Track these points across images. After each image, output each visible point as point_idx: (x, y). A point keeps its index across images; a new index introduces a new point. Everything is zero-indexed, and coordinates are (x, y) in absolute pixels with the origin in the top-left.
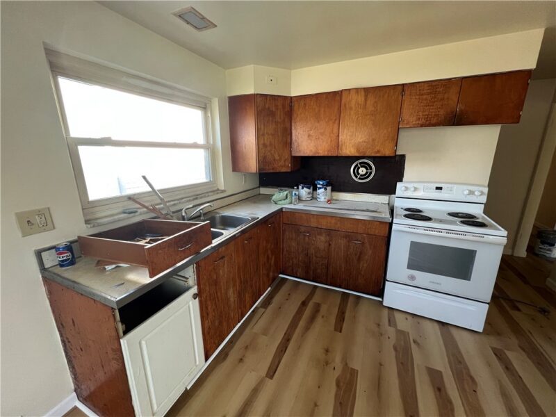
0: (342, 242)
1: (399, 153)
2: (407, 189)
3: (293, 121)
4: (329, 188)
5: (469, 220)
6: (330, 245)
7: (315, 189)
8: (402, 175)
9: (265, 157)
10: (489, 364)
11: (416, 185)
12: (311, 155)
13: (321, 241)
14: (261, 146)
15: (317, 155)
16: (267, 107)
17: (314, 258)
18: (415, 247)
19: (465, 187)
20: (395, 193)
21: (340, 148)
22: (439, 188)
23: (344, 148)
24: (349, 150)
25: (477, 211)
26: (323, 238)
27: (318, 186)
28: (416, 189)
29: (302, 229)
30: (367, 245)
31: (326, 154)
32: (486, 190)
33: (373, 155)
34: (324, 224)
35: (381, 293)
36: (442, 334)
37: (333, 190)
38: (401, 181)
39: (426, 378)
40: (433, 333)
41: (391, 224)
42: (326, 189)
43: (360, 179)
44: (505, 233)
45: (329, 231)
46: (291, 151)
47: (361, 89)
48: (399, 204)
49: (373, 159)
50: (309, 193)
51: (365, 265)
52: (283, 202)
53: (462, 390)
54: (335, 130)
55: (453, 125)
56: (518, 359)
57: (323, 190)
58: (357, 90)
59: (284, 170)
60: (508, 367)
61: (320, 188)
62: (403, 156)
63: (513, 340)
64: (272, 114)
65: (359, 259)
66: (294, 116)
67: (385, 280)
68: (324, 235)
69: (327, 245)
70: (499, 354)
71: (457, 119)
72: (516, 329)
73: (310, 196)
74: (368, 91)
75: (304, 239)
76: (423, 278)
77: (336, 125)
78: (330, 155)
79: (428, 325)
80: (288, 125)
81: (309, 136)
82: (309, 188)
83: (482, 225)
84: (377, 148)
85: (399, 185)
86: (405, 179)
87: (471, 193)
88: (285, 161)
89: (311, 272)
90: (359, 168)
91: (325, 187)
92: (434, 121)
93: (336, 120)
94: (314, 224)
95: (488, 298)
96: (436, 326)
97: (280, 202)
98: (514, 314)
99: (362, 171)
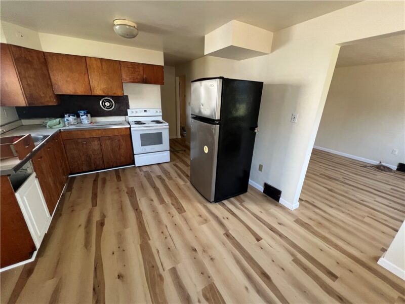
0: (108, 142)
1: (125, 94)
2: (132, 112)
3: (49, 70)
4: (89, 115)
5: (158, 122)
6: (101, 146)
7: (78, 116)
8: (129, 106)
9: (31, 95)
10: (172, 168)
11: (136, 110)
12: (72, 94)
13: (95, 145)
14: (25, 86)
15: (76, 94)
16: (23, 56)
17: (93, 156)
18: (143, 136)
19: (154, 110)
20: (127, 115)
21: (92, 90)
22: (145, 111)
23: (95, 91)
24: (98, 92)
25: (160, 119)
26: (96, 143)
27: (81, 114)
28: (136, 112)
29: (80, 141)
30: (122, 141)
31: (83, 94)
32: (161, 111)
33: (113, 95)
34: (95, 135)
35: (133, 163)
36: (160, 167)
37: (92, 116)
38: (129, 108)
39: (156, 178)
40: (157, 168)
41: (130, 128)
42: (87, 116)
43: (107, 108)
44: (167, 124)
45: (99, 138)
46: (53, 91)
47: (98, 58)
48: (131, 120)
49: (112, 97)
50: (75, 119)
51: (123, 151)
52: (57, 126)
53: (166, 176)
54: (86, 80)
55: (144, 83)
56: (180, 165)
57: (85, 116)
58: (96, 59)
59: (50, 104)
60: (177, 166)
61: (82, 116)
62: (127, 96)
63: (178, 160)
64: (30, 62)
65: (119, 149)
66: (50, 66)
67: (133, 155)
68: (96, 141)
69: (99, 146)
70: (175, 165)
71: (145, 81)
72: (179, 157)
73: (76, 121)
74: (102, 60)
75: (83, 146)
76: (149, 148)
77: (86, 76)
78: (86, 94)
79: (154, 166)
80: (46, 72)
81: (67, 81)
82: (74, 116)
83: (162, 123)
84: (114, 92)
85: (128, 110)
86: (130, 107)
87: (157, 112)
88: (50, 97)
89: (93, 165)
90: (105, 103)
91: (86, 114)
92: (136, 81)
93: (85, 74)
94: (88, 136)
95: (169, 149)
96: (157, 166)
97: (55, 127)
98: (178, 154)
99: (107, 104)
